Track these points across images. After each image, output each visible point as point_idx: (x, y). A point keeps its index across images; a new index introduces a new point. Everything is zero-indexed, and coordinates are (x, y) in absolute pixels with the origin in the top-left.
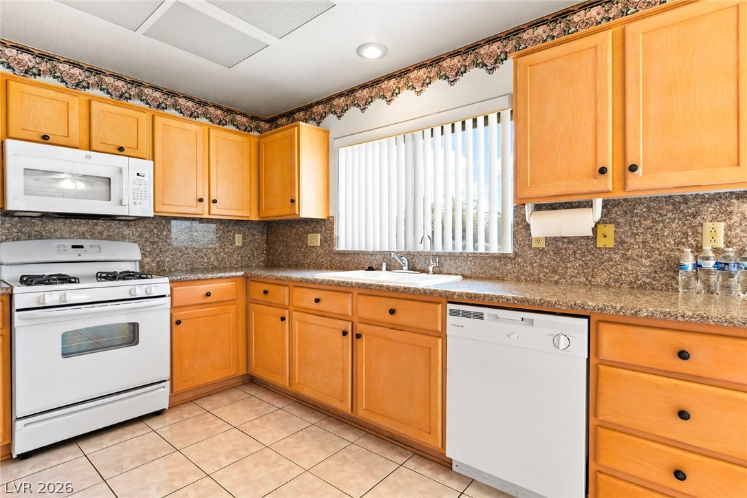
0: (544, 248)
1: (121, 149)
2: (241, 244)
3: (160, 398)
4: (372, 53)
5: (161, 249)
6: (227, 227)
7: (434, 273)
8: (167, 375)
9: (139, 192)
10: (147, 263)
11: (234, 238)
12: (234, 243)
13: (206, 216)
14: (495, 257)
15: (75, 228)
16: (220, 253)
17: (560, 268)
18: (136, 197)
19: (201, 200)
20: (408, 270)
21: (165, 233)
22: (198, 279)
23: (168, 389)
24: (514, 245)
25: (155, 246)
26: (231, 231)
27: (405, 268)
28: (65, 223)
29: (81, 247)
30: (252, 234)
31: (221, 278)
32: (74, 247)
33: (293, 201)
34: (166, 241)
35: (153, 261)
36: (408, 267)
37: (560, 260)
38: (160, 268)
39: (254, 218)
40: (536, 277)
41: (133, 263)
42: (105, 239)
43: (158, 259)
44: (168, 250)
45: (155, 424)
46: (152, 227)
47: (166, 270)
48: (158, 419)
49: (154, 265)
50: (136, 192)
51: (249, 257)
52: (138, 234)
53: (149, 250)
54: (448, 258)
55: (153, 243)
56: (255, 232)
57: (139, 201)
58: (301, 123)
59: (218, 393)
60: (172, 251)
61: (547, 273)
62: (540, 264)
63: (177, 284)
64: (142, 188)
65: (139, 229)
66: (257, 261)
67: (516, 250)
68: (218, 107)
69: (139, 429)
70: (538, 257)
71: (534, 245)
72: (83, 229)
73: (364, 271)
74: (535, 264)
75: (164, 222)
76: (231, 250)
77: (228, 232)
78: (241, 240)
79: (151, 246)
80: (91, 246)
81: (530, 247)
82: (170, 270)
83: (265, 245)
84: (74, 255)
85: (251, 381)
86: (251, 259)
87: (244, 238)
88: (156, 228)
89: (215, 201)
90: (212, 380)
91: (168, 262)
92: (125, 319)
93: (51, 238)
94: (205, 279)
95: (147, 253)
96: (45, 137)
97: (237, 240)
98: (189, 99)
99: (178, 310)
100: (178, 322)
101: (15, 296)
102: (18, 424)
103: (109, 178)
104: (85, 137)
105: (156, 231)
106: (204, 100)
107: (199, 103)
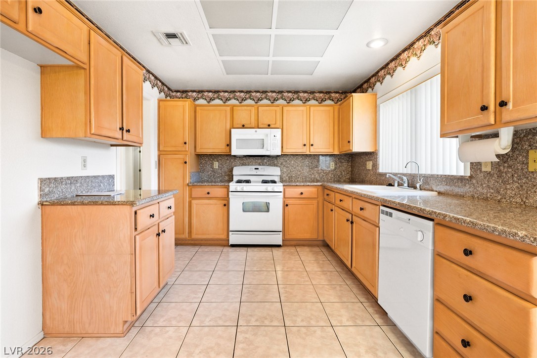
0: (490, 172)
1: (269, 125)
2: (334, 168)
3: (278, 239)
4: (378, 45)
5: (291, 170)
7: (421, 190)
8: (281, 230)
9: (275, 144)
10: (284, 177)
12: (330, 167)
13: (308, 153)
14: (459, 179)
15: (257, 161)
16: (321, 173)
17: (502, 190)
19: (305, 145)
20: (408, 187)
21: (292, 162)
22: (297, 185)
23: (281, 236)
24: (471, 169)
25: (288, 169)
27: (406, 185)
28: (253, 159)
29: (258, 169)
30: (341, 162)
31: (308, 185)
32: (255, 169)
33: (349, 142)
34: (293, 166)
35: (287, 176)
36: (408, 184)
37: (502, 182)
39: (336, 153)
40: (484, 196)
41: (276, 177)
43: (289, 175)
44: (294, 171)
45: (275, 250)
48: (277, 248)
49: (287, 178)
50: (273, 144)
51: (339, 176)
53: (285, 170)
54: (432, 179)
55: (287, 167)
56: (343, 161)
57: (275, 148)
58: (353, 94)
59: (309, 246)
61: (492, 193)
62: (488, 185)
63: (287, 187)
64: (276, 142)
66: (344, 178)
67: (472, 173)
68: (320, 92)
69: (268, 249)
70: (486, 179)
71: (483, 169)
72: (260, 161)
73: (385, 186)
74: (484, 185)
76: (328, 172)
77: (326, 160)
78: (333, 165)
80: (262, 169)
81: (481, 171)
83: (350, 168)
84: (255, 172)
85: (326, 246)
86: (340, 177)
87: (336, 164)
88: (288, 160)
89: (312, 145)
90: (303, 238)
92: (265, 200)
93: (249, 165)
94: (300, 186)
96: (243, 126)
97: (331, 165)
98: (305, 92)
99: (287, 199)
100: (287, 205)
101: (230, 187)
102: (230, 233)
103: (263, 139)
104: (257, 122)
105: (288, 161)
106: (313, 90)
107: (310, 93)
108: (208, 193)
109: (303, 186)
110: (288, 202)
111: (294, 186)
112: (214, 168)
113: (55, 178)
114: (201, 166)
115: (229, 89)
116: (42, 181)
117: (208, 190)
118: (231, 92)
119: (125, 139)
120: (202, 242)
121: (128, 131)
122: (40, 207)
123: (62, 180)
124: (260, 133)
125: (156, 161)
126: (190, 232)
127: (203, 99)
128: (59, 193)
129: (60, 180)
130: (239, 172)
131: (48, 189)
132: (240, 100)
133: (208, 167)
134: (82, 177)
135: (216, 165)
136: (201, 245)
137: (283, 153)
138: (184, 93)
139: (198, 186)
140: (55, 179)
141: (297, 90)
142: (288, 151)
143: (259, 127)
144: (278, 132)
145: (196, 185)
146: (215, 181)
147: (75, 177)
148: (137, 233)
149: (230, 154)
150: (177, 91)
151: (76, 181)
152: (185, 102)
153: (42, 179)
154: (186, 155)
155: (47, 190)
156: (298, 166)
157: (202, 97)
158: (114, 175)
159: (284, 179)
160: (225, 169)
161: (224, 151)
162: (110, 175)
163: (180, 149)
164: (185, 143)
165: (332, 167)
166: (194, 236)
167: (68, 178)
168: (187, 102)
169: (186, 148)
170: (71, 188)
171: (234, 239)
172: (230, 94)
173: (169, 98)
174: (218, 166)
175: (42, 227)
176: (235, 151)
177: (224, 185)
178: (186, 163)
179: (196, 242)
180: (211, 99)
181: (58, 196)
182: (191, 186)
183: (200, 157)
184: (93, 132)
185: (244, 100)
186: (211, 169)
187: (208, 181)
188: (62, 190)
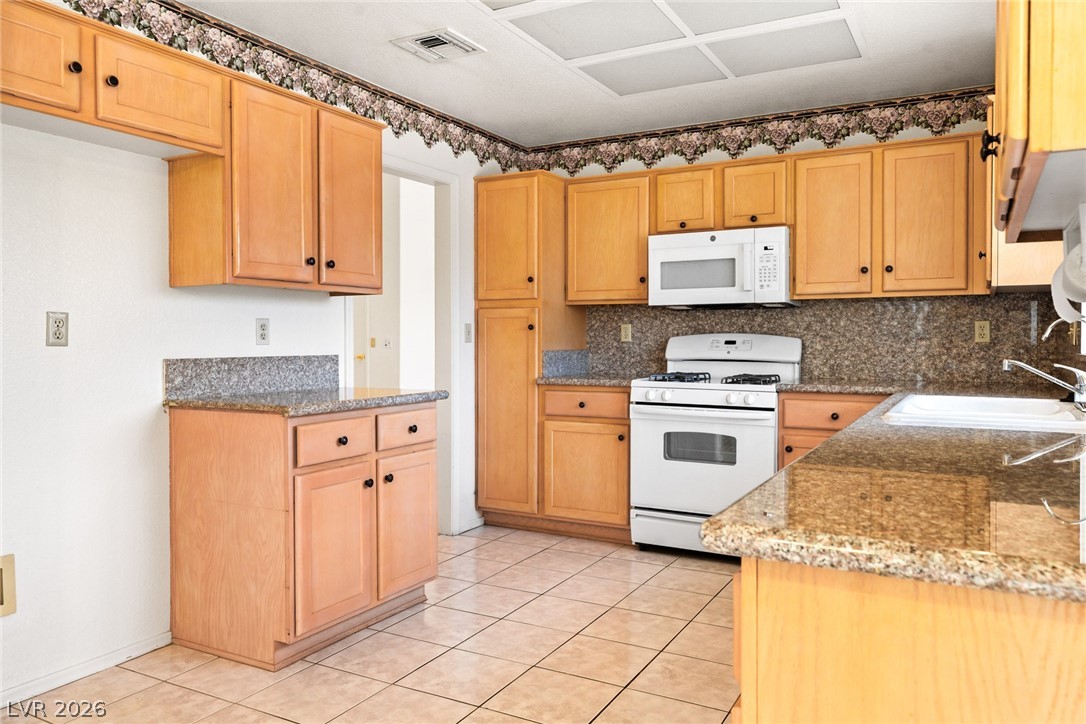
1: (753, 219)
2: (987, 339)
5: (837, 346)
6: (956, 308)
9: (767, 271)
10: (817, 367)
11: (972, 329)
12: (972, 337)
16: (940, 356)
18: (763, 279)
19: (865, 270)
21: (842, 324)
22: (819, 392)
25: (828, 343)
26: (965, 316)
28: (725, 315)
29: (734, 342)
30: (1015, 319)
31: (856, 393)
32: (727, 343)
33: (983, 255)
34: (844, 336)
35: (825, 364)
38: (834, 374)
41: (790, 366)
42: (765, 333)
43: (832, 362)
44: (847, 349)
46: (824, 315)
47: (843, 379)
49: (826, 369)
50: (763, 271)
52: (804, 325)
53: (819, 347)
55: (825, 338)
56: (1024, 316)
57: (767, 283)
60: (852, 350)
63: (791, 396)
64: (770, 265)
65: (806, 319)
72: (742, 320)
75: (841, 306)
76: (965, 351)
77: (958, 317)
78: (988, 331)
79: (822, 342)
80: (744, 343)
82: (849, 379)
84: (722, 352)
87: (995, 328)
88: (829, 315)
89: (889, 269)
91: (847, 366)
93: (712, 333)
94: (829, 393)
95: (816, 353)
96: (683, 225)
97: (977, 331)
98: (883, 105)
99: (791, 432)
100: (789, 449)
101: (633, 389)
102: (633, 512)
103: (734, 260)
104: (719, 212)
105: (829, 320)
106: (914, 95)
107: (904, 105)
108: (582, 405)
109: (840, 393)
110: (794, 439)
111: (811, 392)
112: (623, 340)
113: (196, 360)
114: (592, 334)
115: (659, 128)
116: (169, 364)
117: (580, 396)
118: (665, 134)
119: (324, 280)
120: (573, 529)
121: (330, 265)
122: (168, 410)
123: (210, 364)
124: (726, 243)
125: (468, 326)
126: (541, 501)
127: (597, 161)
128: (203, 387)
129: (206, 363)
130: (681, 351)
131: (180, 379)
132: (689, 152)
133: (609, 339)
134: (254, 359)
135: (627, 332)
136: (569, 535)
137: (796, 298)
138: (552, 152)
139: (558, 385)
140: (196, 362)
141: (856, 101)
142: (808, 289)
143: (727, 224)
144: (778, 237)
145: (554, 385)
146: (625, 374)
147: (240, 359)
148: (298, 471)
149: (644, 302)
150: (537, 150)
151: (242, 366)
152: (529, 179)
153: (169, 360)
154: (533, 308)
155: (178, 380)
156: (860, 334)
157: (593, 159)
158: (337, 356)
159: (816, 373)
160: (650, 342)
161: (633, 294)
162: (327, 356)
163: (519, 294)
164: (531, 280)
165: (982, 336)
166: (551, 511)
167: (224, 361)
168: (536, 178)
169: (533, 291)
170: (229, 380)
171: (642, 529)
172: (662, 140)
173: (514, 170)
174: (633, 336)
175: (170, 446)
176: (657, 296)
177: (619, 386)
178: (531, 327)
179: (560, 527)
180: (617, 160)
181: (200, 392)
182: (546, 385)
183: (584, 312)
184: (238, 271)
185: (699, 151)
186: (615, 344)
187: (607, 375)
188: (210, 382)
